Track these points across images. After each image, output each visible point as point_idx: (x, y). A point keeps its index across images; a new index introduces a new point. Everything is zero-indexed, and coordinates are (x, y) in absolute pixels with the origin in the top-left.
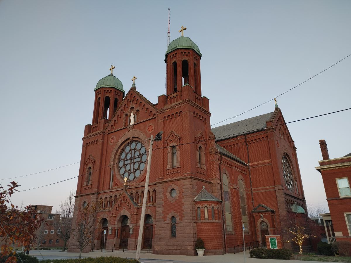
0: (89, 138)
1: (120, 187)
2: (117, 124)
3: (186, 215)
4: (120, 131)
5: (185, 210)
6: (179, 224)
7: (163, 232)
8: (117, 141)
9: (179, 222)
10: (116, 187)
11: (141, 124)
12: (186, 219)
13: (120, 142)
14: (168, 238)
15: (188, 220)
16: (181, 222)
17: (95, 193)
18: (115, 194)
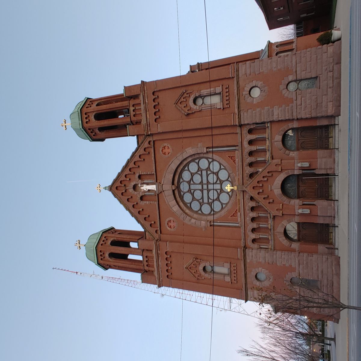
0: (160, 272)
1: (239, 207)
2: (150, 216)
3: (286, 64)
4: (160, 209)
5: (279, 68)
6: (297, 73)
7: (308, 102)
8: (173, 214)
9: (295, 74)
10: (239, 214)
11: (158, 168)
12: (292, 61)
13: (176, 208)
14: (317, 91)
15: (292, 59)
16: (294, 70)
17: (244, 252)
18: (248, 212)
